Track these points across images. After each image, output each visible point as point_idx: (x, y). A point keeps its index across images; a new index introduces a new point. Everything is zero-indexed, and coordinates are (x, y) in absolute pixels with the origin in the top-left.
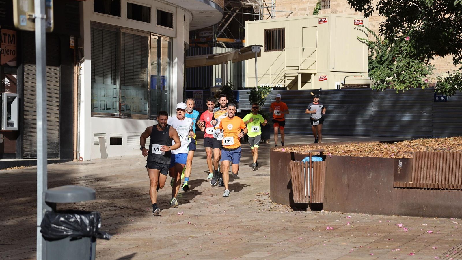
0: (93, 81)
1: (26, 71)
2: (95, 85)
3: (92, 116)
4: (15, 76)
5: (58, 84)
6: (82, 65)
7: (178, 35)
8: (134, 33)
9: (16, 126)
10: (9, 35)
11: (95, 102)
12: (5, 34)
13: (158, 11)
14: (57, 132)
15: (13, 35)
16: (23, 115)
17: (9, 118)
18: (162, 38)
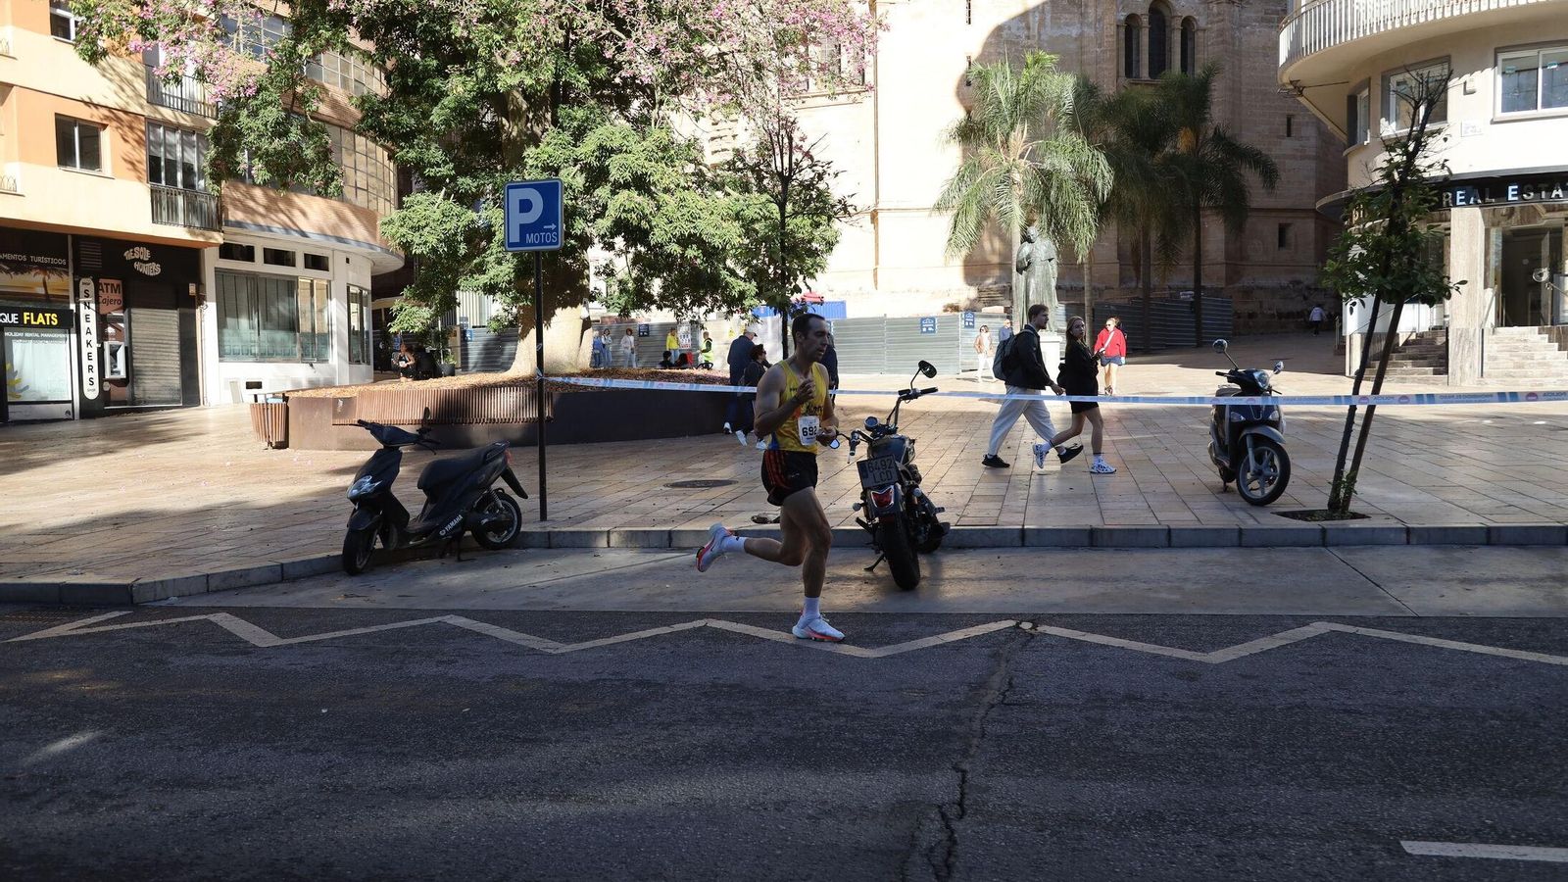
0: (221, 325)
1: (133, 319)
2: (225, 331)
3: (220, 361)
4: (122, 325)
5: (177, 331)
6: (205, 312)
7: (336, 278)
8: (276, 278)
9: (123, 375)
10: (113, 285)
11: (226, 348)
12: (107, 285)
13: (305, 255)
14: (178, 378)
15: (118, 286)
16: (132, 362)
17: (114, 364)
18: (315, 282)
